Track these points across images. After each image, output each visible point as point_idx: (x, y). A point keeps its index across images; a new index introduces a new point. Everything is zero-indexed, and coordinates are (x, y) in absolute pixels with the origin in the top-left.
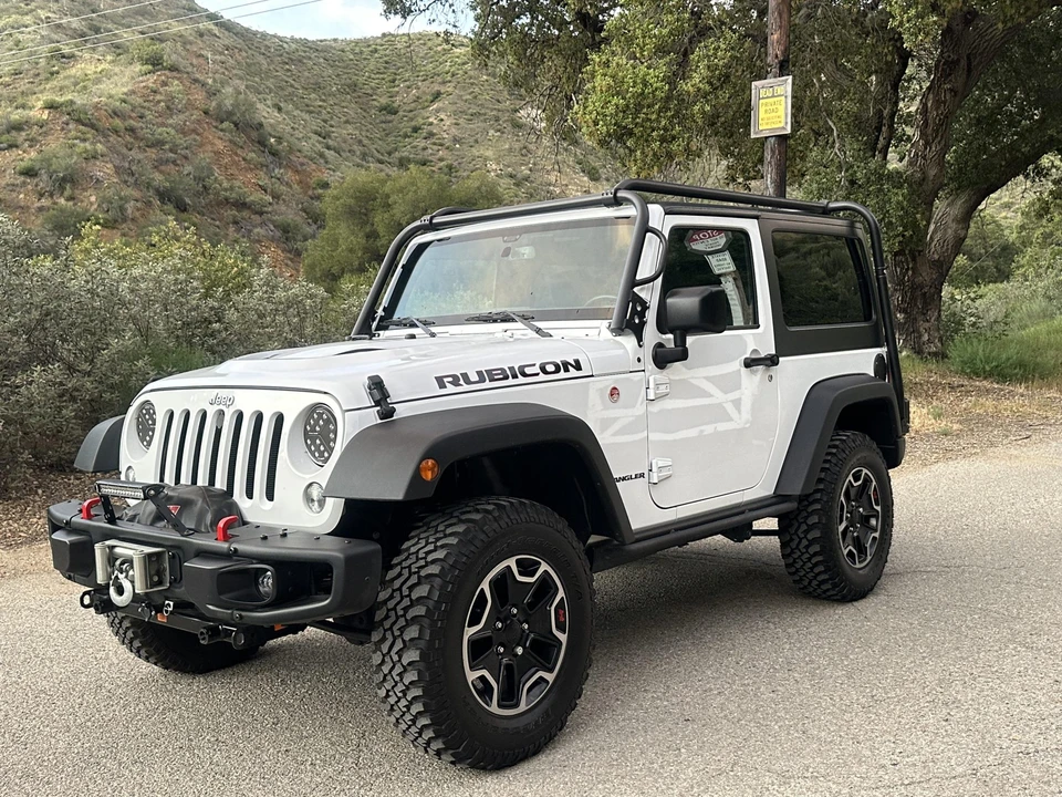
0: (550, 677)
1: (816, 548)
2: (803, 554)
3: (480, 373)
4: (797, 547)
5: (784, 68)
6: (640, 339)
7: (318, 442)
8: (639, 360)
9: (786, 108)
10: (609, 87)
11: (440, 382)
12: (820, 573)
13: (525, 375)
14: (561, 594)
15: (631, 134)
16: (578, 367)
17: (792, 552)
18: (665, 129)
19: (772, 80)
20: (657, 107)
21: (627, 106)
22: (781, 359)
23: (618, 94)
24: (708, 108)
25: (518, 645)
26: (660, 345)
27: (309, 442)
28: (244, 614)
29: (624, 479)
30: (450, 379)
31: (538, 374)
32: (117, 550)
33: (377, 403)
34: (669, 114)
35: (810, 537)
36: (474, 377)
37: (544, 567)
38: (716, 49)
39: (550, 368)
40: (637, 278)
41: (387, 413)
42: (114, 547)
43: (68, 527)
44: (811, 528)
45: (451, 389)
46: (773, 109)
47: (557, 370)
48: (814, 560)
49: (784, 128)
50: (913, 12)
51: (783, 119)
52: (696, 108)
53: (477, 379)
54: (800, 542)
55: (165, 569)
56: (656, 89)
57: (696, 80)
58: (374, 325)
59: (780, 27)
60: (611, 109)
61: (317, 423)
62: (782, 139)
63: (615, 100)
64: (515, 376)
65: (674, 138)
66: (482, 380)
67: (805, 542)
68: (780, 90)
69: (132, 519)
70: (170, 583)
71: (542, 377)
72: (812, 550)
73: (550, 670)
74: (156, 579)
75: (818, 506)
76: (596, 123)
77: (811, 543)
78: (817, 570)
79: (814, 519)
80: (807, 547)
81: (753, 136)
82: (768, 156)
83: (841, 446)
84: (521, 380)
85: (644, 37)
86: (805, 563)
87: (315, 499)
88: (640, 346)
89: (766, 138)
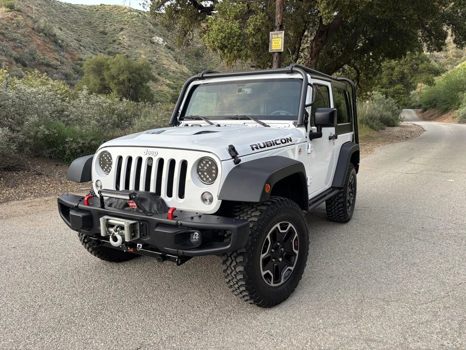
0: (292, 268)
1: (341, 205)
2: (335, 207)
3: (263, 143)
4: (334, 205)
5: (281, 28)
6: (307, 129)
7: (206, 174)
8: (306, 137)
9: (282, 42)
10: (219, 29)
11: (252, 146)
12: (341, 214)
13: (277, 144)
14: (296, 235)
15: (226, 47)
17: (331, 206)
18: (239, 46)
19: (277, 32)
20: (236, 38)
21: (225, 37)
22: (338, 136)
23: (222, 32)
24: (254, 40)
25: (280, 257)
26: (311, 131)
27: (200, 173)
28: (184, 251)
30: (255, 146)
31: (280, 144)
32: (110, 221)
33: (233, 157)
34: (240, 41)
35: (339, 201)
36: (262, 146)
37: (290, 225)
38: (256, 19)
39: (284, 141)
40: (306, 104)
41: (237, 162)
42: (108, 220)
43: (77, 209)
44: (340, 198)
45: (256, 150)
46: (277, 42)
47: (285, 142)
48: (339, 210)
49: (281, 50)
50: (327, 11)
51: (281, 46)
52: (251, 39)
54: (335, 203)
55: (137, 230)
56: (236, 31)
57: (250, 30)
58: (178, 118)
59: (280, 13)
60: (219, 37)
61: (205, 165)
62: (280, 53)
63: (221, 34)
64: (274, 145)
65: (241, 50)
66: (265, 147)
67: (337, 203)
68: (280, 36)
69: (110, 205)
70: (140, 236)
71: (282, 145)
72: (339, 206)
73: (292, 266)
74: (133, 234)
75: (343, 190)
76: (213, 42)
77: (339, 203)
78: (339, 213)
79: (342, 195)
80: (337, 205)
81: (270, 51)
82: (275, 59)
84: (276, 146)
85: (230, 12)
86: (336, 210)
87: (207, 199)
88: (307, 132)
89: (275, 52)
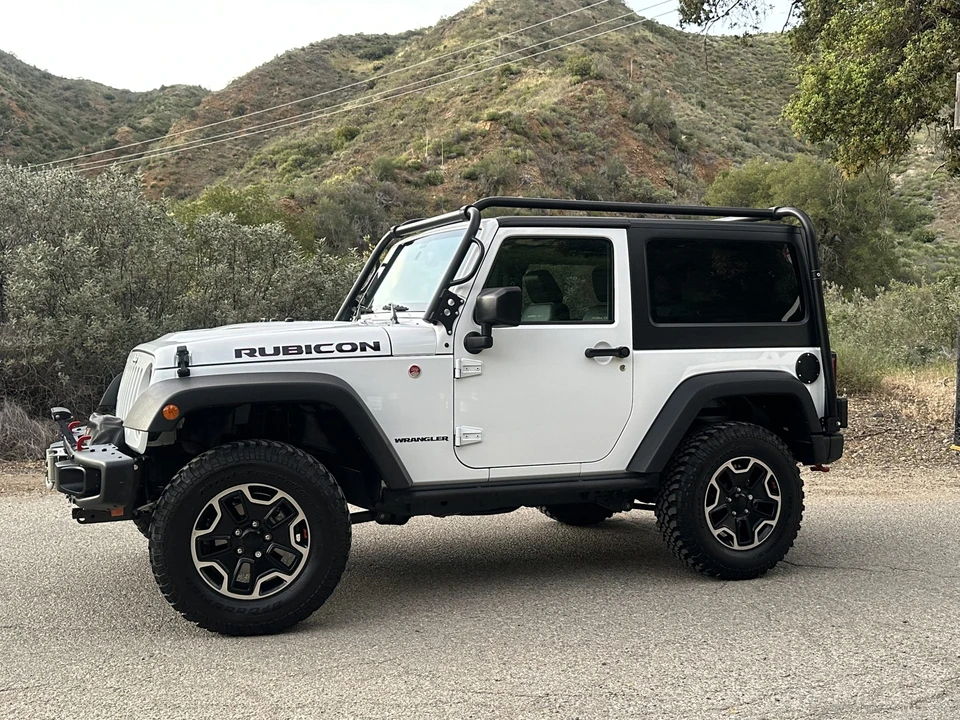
0: (288, 578)
3: (276, 348)
6: (449, 328)
8: (447, 345)
11: (238, 353)
13: (319, 352)
14: (302, 517)
16: (376, 347)
20: (859, 102)
21: (828, 103)
23: (820, 92)
26: (470, 335)
29: (423, 439)
30: (248, 351)
33: (181, 365)
34: (873, 108)
35: (670, 513)
39: (347, 348)
40: (455, 279)
47: (354, 349)
52: (897, 101)
53: (272, 352)
56: (859, 85)
60: (808, 108)
63: (815, 99)
64: (309, 352)
66: (276, 354)
71: (337, 354)
75: (676, 486)
79: (673, 498)
81: (955, 128)
83: (717, 435)
84: (314, 355)
88: (449, 334)
